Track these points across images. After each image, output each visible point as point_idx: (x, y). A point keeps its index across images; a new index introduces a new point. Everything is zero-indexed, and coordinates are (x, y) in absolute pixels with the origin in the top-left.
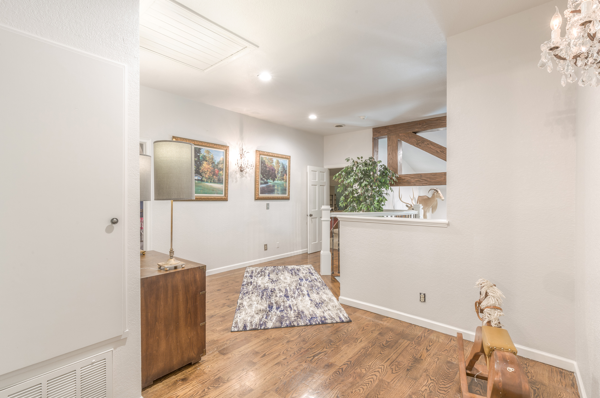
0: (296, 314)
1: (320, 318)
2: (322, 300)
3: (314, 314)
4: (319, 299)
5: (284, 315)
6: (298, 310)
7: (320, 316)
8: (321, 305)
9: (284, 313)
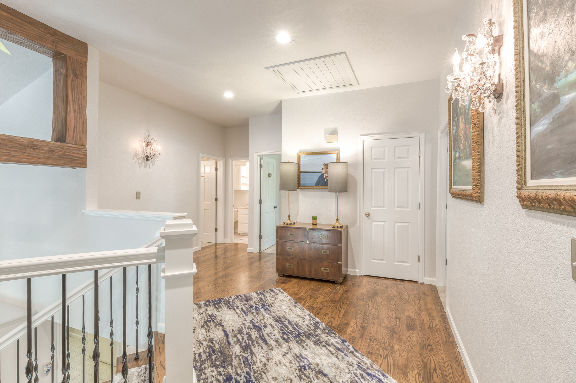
0: (235, 305)
1: (211, 305)
2: (206, 327)
3: (217, 307)
4: (211, 328)
5: (247, 303)
6: (234, 309)
7: (210, 306)
8: (209, 319)
9: (248, 304)
